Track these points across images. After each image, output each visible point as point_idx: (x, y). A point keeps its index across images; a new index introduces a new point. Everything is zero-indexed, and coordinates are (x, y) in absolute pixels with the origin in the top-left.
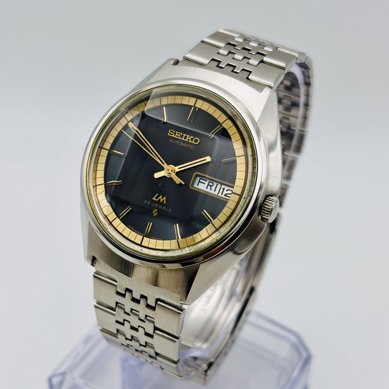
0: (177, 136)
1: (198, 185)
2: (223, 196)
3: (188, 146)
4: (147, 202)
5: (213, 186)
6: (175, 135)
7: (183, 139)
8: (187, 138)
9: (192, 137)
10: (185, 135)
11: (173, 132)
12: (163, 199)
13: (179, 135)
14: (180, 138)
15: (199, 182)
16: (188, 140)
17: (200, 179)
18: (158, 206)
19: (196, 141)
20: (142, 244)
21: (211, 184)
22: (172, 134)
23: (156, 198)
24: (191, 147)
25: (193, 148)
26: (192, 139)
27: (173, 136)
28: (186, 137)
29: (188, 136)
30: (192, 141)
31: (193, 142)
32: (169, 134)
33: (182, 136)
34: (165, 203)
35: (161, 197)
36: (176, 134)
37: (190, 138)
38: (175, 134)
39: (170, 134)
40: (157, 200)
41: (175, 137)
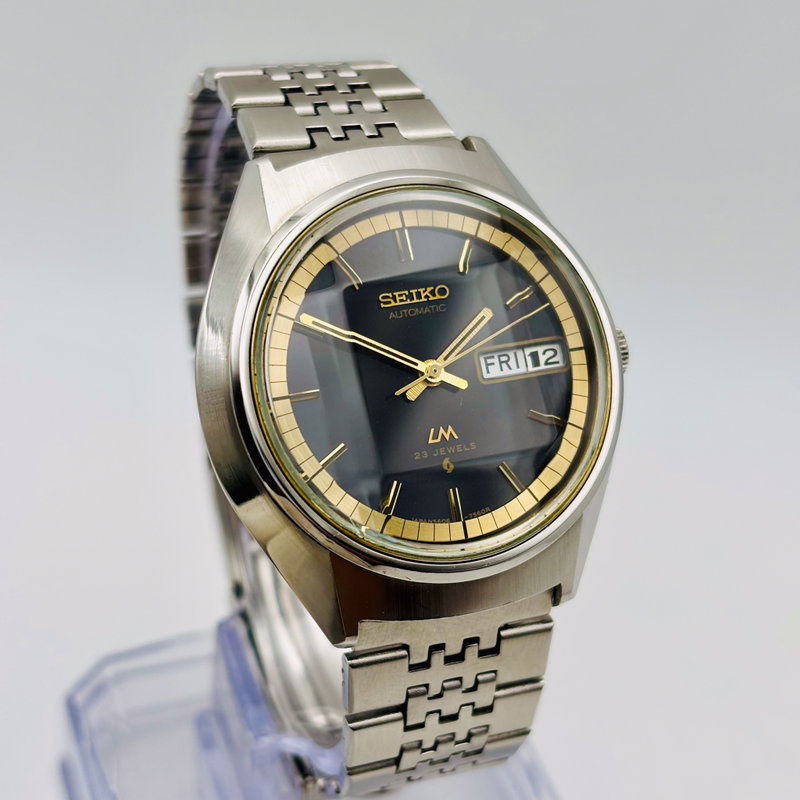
0: (401, 300)
1: (488, 372)
2: (542, 367)
3: (431, 309)
4: (421, 455)
5: (509, 360)
6: (396, 301)
7: (415, 301)
8: (423, 295)
9: (429, 289)
10: (414, 291)
11: (388, 297)
12: (448, 433)
13: (404, 298)
14: (409, 302)
15: (487, 365)
16: (427, 296)
17: (486, 359)
18: (446, 451)
19: (442, 292)
20: (470, 536)
21: (505, 358)
22: (390, 302)
23: (435, 437)
24: (438, 309)
25: (442, 308)
26: (433, 293)
27: (393, 304)
28: (419, 295)
29: (421, 290)
30: (434, 295)
31: (438, 297)
32: (382, 305)
33: (410, 297)
34: (456, 437)
35: (442, 431)
36: (398, 299)
37: (427, 293)
38: (394, 298)
39: (385, 303)
40: (439, 440)
41: (399, 303)
